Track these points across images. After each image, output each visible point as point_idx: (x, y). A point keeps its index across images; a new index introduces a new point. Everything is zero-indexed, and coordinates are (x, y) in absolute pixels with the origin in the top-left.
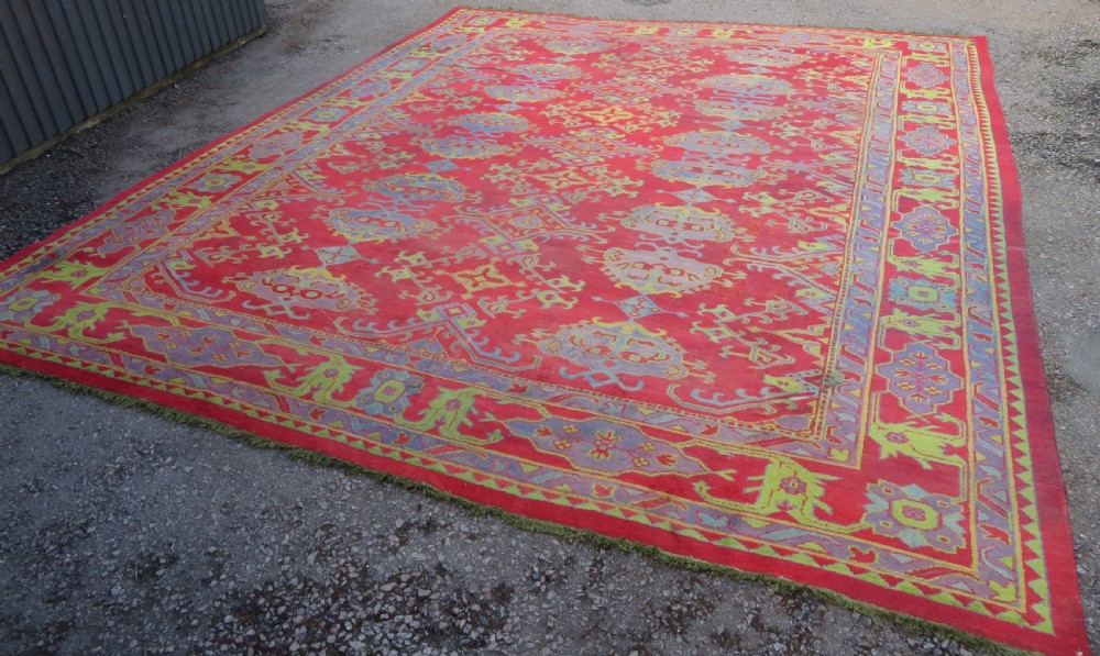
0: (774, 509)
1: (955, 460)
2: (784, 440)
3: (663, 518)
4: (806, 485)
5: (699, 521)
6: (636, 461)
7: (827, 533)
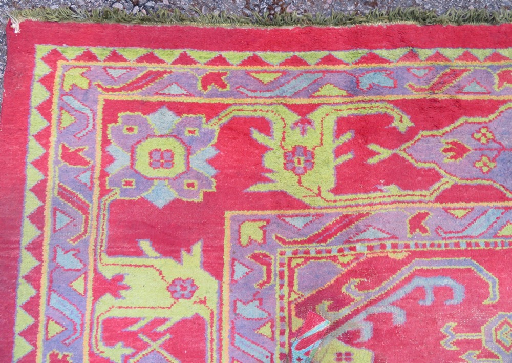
0: (315, 116)
1: (110, 268)
2: (323, 237)
3: (429, 64)
4: (286, 168)
5: (390, 74)
6: (489, 135)
7: (254, 101)
